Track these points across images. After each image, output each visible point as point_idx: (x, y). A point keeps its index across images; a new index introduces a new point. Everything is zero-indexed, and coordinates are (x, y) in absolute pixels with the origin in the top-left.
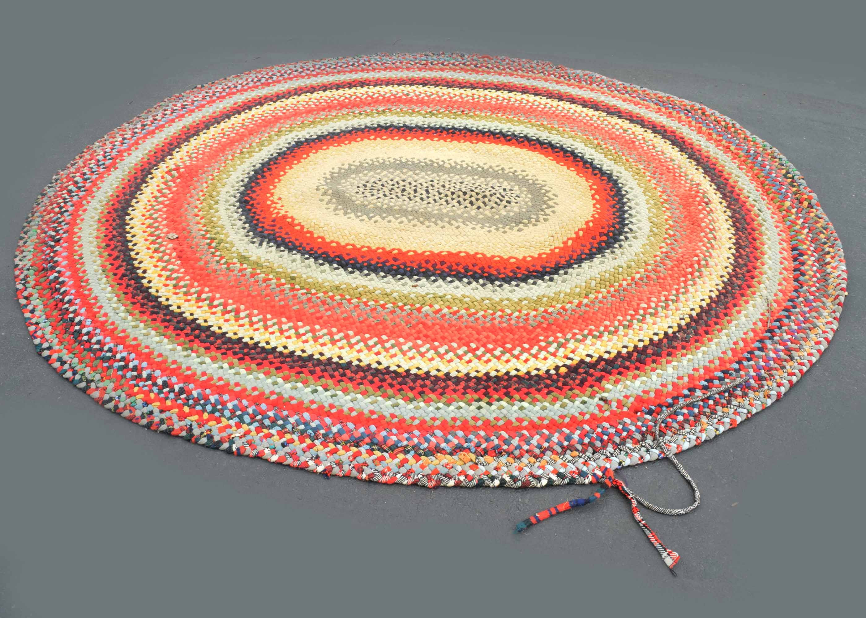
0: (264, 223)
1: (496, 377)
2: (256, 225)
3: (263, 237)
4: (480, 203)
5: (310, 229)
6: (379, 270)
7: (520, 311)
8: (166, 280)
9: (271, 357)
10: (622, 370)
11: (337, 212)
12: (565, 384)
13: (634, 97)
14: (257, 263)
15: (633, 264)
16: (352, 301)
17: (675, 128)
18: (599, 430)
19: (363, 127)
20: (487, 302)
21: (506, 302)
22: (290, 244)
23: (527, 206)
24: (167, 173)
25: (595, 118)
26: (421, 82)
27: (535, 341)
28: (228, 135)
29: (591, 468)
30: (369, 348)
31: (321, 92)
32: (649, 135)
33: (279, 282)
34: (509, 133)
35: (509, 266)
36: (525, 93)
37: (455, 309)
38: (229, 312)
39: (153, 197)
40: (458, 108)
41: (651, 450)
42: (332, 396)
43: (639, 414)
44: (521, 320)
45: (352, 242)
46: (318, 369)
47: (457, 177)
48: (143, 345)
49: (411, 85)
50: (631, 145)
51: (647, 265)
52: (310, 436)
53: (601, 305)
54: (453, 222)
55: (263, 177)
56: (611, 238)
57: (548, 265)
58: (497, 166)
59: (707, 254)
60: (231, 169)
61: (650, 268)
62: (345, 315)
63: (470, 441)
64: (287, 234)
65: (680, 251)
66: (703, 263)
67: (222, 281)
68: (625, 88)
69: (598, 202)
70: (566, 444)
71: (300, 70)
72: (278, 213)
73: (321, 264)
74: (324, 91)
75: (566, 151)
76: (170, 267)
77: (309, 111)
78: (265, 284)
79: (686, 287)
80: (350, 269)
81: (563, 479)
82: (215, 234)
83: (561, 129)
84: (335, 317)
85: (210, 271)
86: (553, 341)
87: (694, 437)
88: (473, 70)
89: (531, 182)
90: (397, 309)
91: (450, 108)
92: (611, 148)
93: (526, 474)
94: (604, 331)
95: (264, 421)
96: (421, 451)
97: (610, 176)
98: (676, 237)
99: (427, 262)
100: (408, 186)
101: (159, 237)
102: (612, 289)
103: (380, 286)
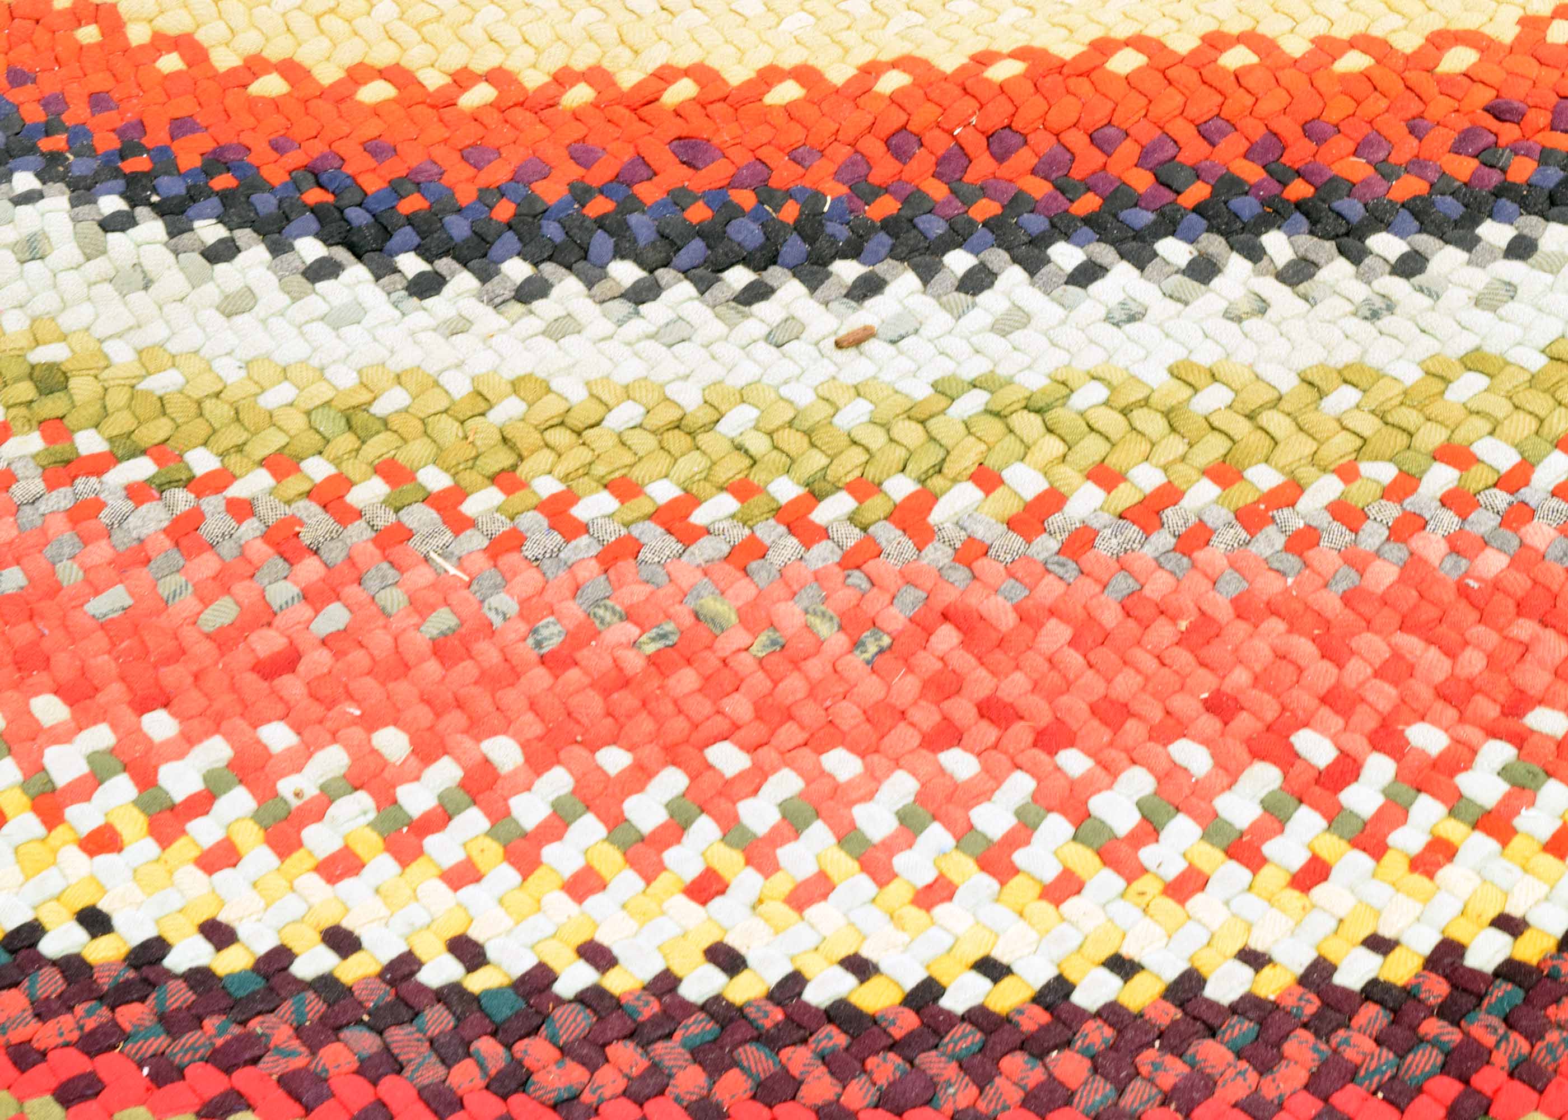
1: (1510, 971)
6: (601, 242)
16: (470, 508)
20: (1344, 399)
21: (1468, 387)
30: (646, 855)
35: (1440, 107)
37: (1147, 479)
45: (383, 56)
46: (336, 1059)
62: (442, 621)
73: (220, 254)
80: (411, 264)
84: (380, 641)
90: (770, 531)
99: (900, 144)
103: (629, 371)
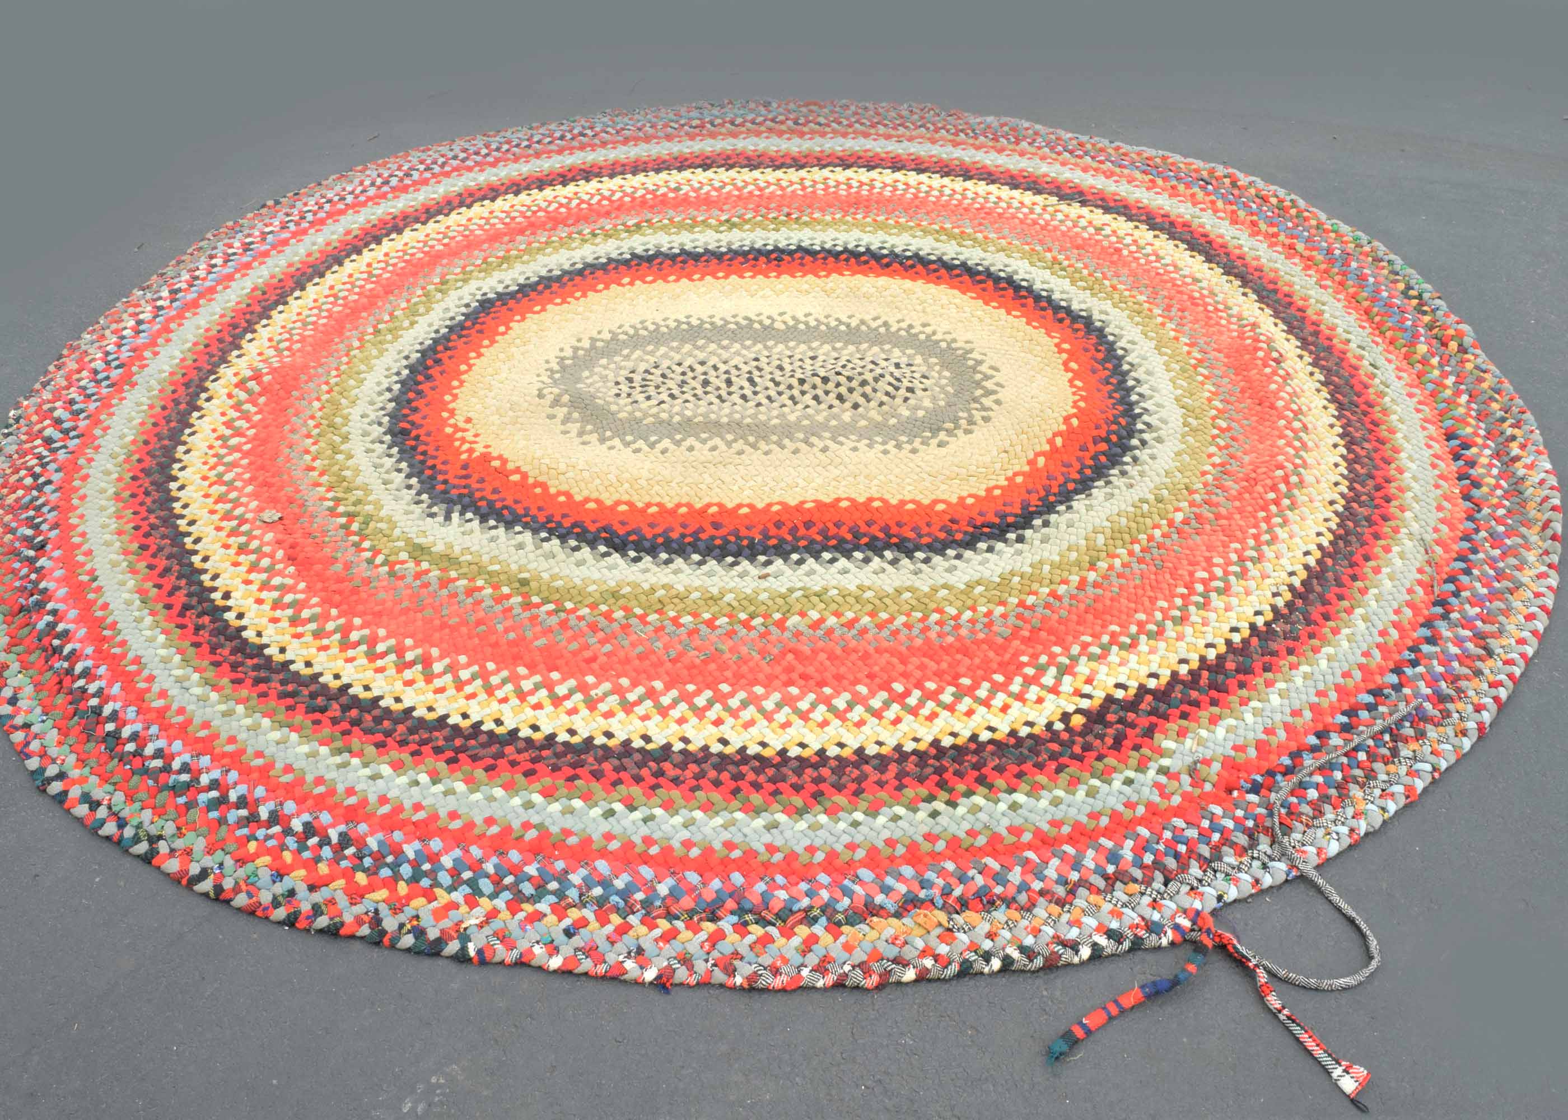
0: (446, 473)
1: (954, 747)
2: (432, 478)
3: (450, 502)
4: (857, 397)
5: (540, 479)
6: (689, 549)
7: (973, 609)
8: (274, 608)
9: (509, 750)
10: (1186, 708)
11: (586, 438)
12: (1087, 748)
13: (1101, 162)
14: (447, 558)
15: (1165, 492)
16: (649, 619)
17: (1188, 217)
18: (1168, 835)
19: (604, 260)
20: (907, 595)
21: (943, 593)
22: (505, 512)
23: (946, 393)
24: (237, 386)
25: (1038, 210)
26: (698, 161)
27: (1013, 667)
28: (345, 298)
29: (1168, 913)
30: (700, 713)
31: (510, 196)
32: (1145, 234)
33: (498, 593)
34: (885, 252)
35: (935, 519)
36: (899, 169)
37: (850, 615)
38: (411, 664)
39: (218, 438)
40: (779, 209)
41: (1271, 864)
42: (645, 820)
43: (1235, 793)
44: (979, 626)
45: (625, 498)
46: (607, 766)
47: (803, 347)
48: (250, 751)
49: (680, 169)
50: (1115, 257)
51: (1191, 492)
52: (617, 909)
53: (1123, 581)
54: (814, 440)
55: (429, 378)
56: (1115, 445)
57: (1008, 509)
58: (875, 319)
59: (1298, 461)
60: (363, 367)
61: (1197, 497)
62: (640, 649)
63: (931, 885)
64: (495, 491)
65: (1247, 459)
66: (1294, 479)
67: (383, 602)
68: (1081, 145)
69: (1077, 375)
70: (1111, 869)
71: (462, 155)
72: (471, 451)
73: (576, 549)
74: (517, 193)
75: (997, 280)
76: (277, 581)
77: (494, 237)
78: (470, 600)
79: (1270, 530)
80: (632, 554)
81: (1120, 943)
82: (354, 504)
83: (980, 236)
84: (622, 654)
85: (357, 582)
86: (1049, 664)
87: (1344, 830)
88: (792, 132)
89: (944, 345)
90: (738, 627)
91: (764, 211)
92: (1080, 265)
93: (1048, 940)
94: (1138, 633)
95: (521, 886)
96: (840, 917)
97: (1088, 321)
98: (1233, 433)
99: (778, 525)
100: (712, 373)
101: (243, 521)
102: (1137, 548)
103: (697, 583)
